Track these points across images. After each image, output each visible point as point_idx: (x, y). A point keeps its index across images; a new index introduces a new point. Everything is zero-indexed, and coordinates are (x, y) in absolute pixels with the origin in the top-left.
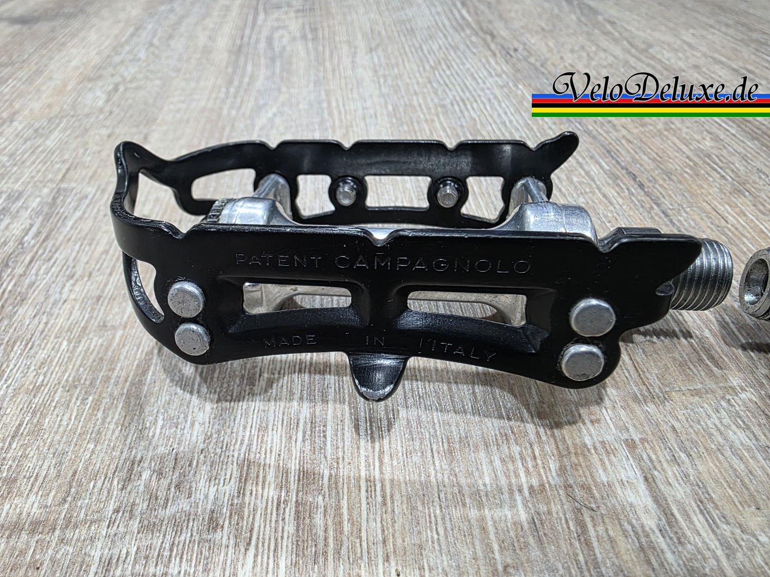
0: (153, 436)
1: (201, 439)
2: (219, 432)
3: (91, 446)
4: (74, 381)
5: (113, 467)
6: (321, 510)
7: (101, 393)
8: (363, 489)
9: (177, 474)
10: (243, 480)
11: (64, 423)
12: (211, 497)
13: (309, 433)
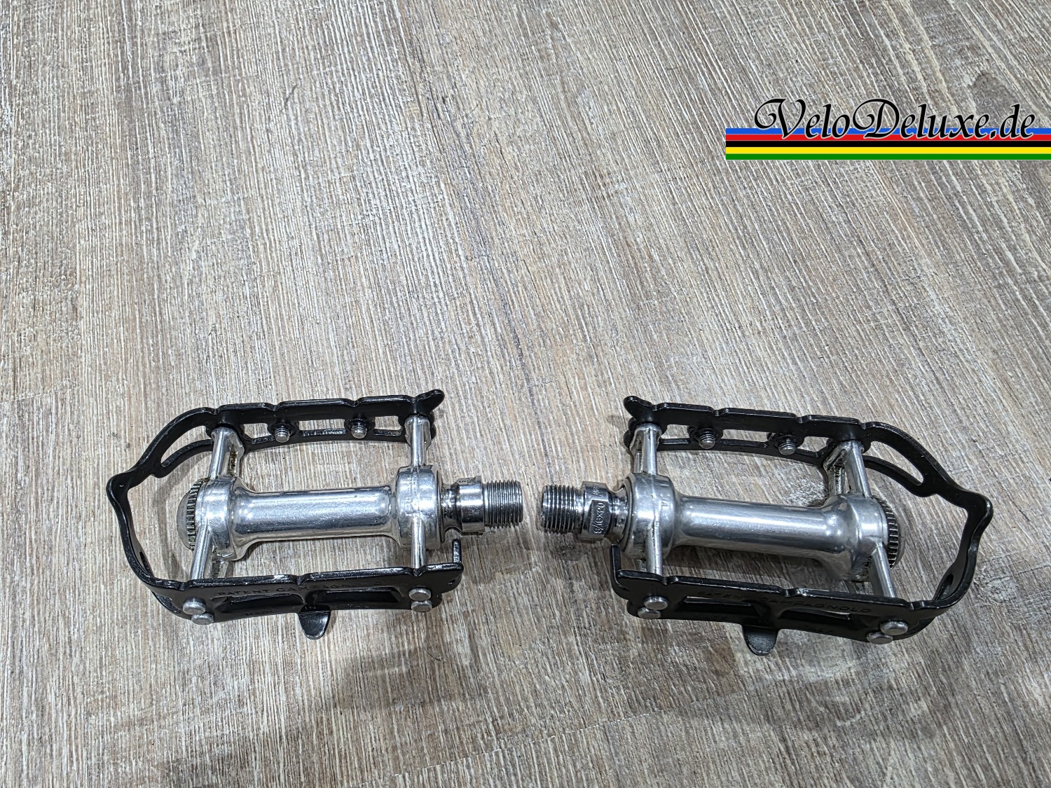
0: (190, 653)
1: (221, 649)
2: (230, 643)
3: (154, 666)
4: (122, 619)
5: (172, 678)
6: (299, 685)
7: (145, 626)
8: (320, 668)
9: (212, 676)
10: (252, 674)
11: (130, 652)
12: (236, 687)
13: (285, 635)
